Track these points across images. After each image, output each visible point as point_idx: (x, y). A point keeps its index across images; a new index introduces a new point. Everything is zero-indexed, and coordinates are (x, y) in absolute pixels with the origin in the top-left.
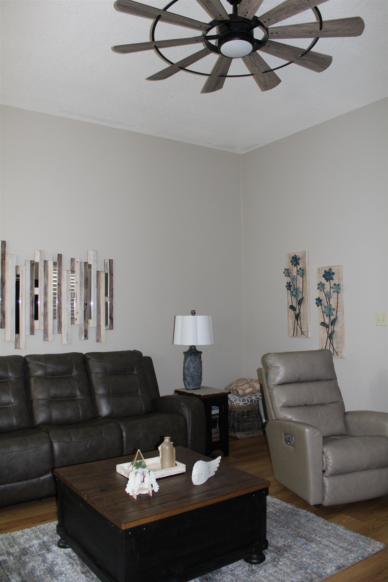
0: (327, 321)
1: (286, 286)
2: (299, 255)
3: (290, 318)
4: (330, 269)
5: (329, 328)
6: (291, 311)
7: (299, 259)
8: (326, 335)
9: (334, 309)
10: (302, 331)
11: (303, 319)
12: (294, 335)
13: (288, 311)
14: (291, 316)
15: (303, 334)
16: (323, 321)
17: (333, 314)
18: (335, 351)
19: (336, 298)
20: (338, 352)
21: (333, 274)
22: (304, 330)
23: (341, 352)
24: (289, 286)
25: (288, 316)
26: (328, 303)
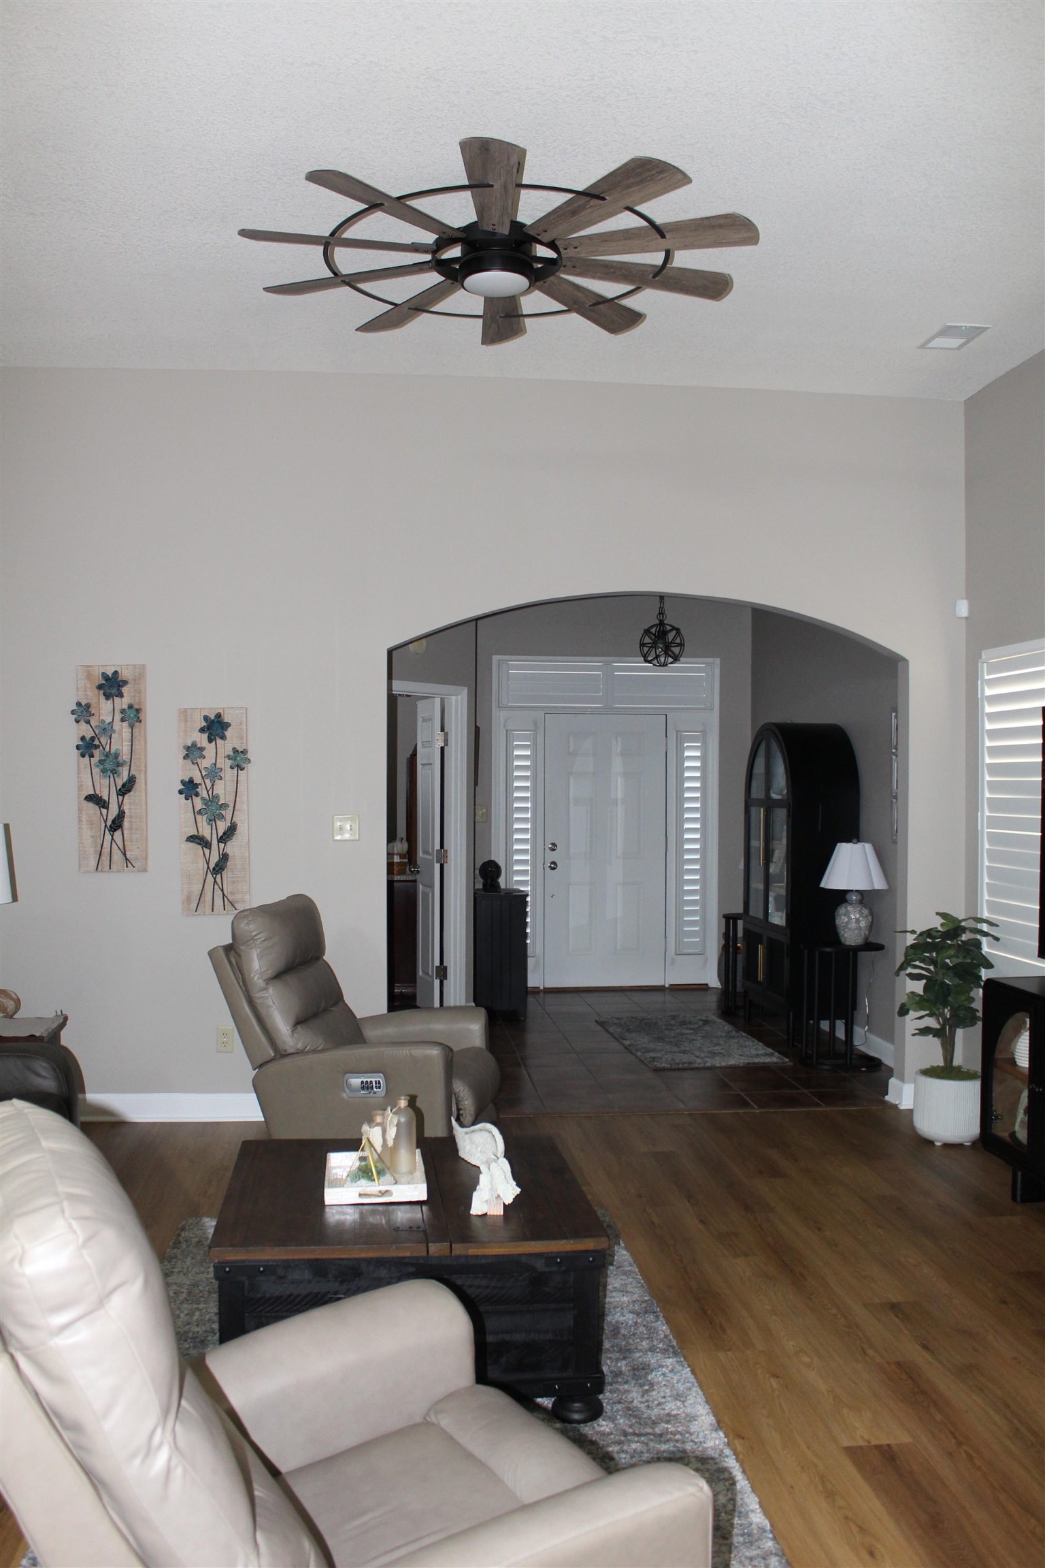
0: (205, 831)
1: (78, 747)
2: (125, 674)
3: (85, 825)
4: (219, 716)
5: (210, 849)
6: (92, 808)
7: (125, 683)
8: (202, 865)
9: (224, 806)
10: (127, 859)
11: (131, 829)
12: (100, 868)
13: (80, 810)
14: (91, 823)
15: (129, 865)
16: (193, 832)
17: (222, 817)
18: (228, 899)
19: (233, 780)
20: (234, 902)
21: (227, 725)
22: (131, 855)
23: (244, 902)
24: (87, 747)
25: (80, 821)
26: (210, 792)
